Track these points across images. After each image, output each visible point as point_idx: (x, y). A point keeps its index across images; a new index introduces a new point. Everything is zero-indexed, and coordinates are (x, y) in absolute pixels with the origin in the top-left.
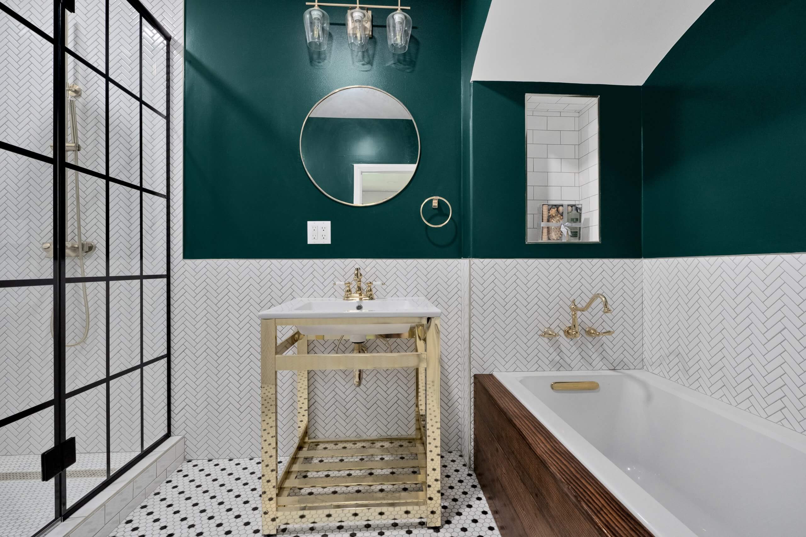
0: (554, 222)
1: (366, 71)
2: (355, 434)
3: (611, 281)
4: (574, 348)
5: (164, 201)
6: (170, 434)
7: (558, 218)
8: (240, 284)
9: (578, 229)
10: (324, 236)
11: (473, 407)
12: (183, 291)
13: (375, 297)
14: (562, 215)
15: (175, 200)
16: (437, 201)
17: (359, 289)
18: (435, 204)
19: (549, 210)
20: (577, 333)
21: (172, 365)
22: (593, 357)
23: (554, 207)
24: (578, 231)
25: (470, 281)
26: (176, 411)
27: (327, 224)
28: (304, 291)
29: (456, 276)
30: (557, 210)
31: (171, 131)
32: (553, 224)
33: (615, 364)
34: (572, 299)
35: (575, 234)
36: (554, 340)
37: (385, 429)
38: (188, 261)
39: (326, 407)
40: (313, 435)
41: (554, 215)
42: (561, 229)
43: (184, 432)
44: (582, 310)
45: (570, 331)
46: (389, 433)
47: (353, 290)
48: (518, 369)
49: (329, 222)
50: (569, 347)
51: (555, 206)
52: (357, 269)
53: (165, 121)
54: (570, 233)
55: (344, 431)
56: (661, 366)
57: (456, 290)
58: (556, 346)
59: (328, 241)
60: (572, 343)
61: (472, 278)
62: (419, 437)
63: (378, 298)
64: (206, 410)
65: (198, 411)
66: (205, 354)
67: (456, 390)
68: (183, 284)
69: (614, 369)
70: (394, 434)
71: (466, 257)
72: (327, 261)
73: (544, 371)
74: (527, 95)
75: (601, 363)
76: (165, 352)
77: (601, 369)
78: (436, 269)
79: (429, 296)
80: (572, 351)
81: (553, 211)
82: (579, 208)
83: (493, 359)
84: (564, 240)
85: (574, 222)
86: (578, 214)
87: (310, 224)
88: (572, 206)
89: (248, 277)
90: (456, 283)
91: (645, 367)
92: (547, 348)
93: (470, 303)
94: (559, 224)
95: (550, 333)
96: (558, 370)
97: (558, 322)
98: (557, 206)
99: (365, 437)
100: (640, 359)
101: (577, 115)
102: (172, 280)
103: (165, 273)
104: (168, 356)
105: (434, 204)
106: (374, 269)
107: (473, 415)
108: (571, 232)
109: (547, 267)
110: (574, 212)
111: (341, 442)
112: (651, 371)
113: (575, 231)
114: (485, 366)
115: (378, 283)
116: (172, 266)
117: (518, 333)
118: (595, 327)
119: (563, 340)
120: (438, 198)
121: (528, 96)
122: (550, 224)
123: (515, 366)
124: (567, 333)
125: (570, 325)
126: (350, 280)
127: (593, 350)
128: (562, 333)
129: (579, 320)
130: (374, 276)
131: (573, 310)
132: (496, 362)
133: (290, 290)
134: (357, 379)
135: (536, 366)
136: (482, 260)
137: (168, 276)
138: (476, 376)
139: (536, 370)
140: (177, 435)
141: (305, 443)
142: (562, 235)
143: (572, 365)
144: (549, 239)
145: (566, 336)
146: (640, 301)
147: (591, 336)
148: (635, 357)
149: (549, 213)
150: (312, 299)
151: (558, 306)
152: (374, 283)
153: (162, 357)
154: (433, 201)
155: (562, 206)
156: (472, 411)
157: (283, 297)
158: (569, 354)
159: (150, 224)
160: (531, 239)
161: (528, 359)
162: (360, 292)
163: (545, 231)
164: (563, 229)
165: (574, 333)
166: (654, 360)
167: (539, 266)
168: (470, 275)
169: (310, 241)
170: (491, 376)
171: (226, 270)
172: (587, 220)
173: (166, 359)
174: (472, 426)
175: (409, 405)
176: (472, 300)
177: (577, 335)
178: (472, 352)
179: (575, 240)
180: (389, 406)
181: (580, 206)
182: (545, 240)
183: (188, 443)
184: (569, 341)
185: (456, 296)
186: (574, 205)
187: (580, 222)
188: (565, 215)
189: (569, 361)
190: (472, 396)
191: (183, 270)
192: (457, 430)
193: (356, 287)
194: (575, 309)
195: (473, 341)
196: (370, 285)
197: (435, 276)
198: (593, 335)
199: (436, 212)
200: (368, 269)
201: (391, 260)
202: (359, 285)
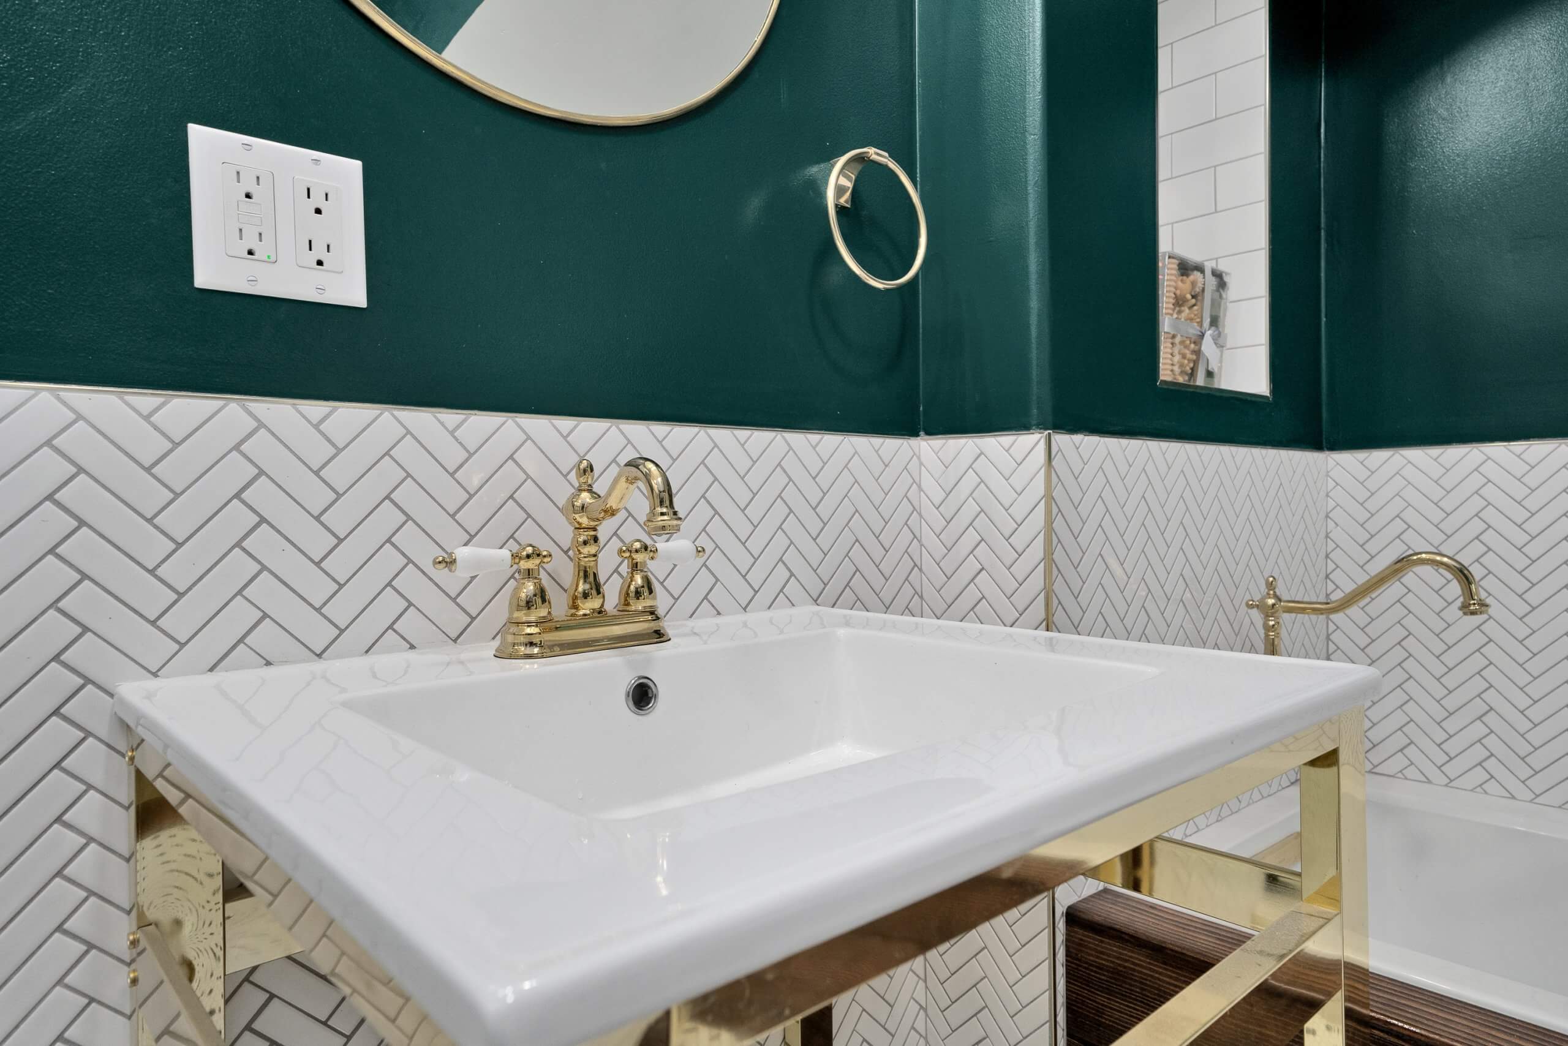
0: (1182, 320)
10: (319, 252)
14: (1199, 299)
19: (1178, 278)
23: (1183, 269)
30: (1192, 282)
32: (1184, 326)
41: (1188, 296)
42: (1204, 347)
49: (352, 165)
51: (1186, 266)
56: (1411, 749)
59: (346, 288)
61: (1053, 510)
78: (846, 479)
81: (1187, 284)
82: (1224, 284)
86: (1221, 305)
88: (1217, 275)
94: (1193, 329)
98: (1193, 269)
110: (1216, 294)
120: (884, 157)
122: (1179, 326)
131: (1269, 612)
136: (1077, 439)
142: (1195, 367)
149: (1177, 287)
155: (1200, 269)
162: (597, 602)
163: (1168, 349)
164: (1210, 348)
168: (1049, 497)
169: (215, 269)
181: (1227, 278)
186: (1220, 274)
187: (1224, 330)
196: (640, 557)
201: (688, 428)
202: (592, 564)
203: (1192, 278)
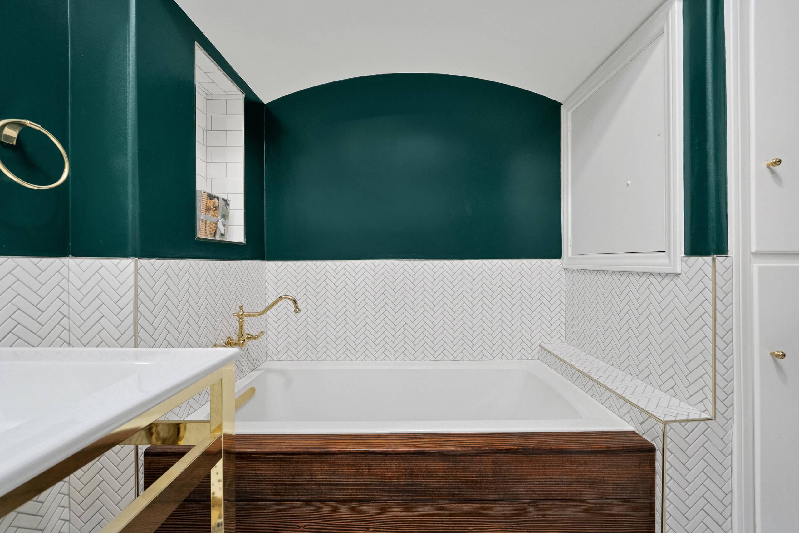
0: (209, 215)
7: (213, 212)
14: (217, 208)
19: (207, 200)
20: (245, 341)
30: (214, 202)
33: (254, 364)
41: (211, 207)
42: (218, 225)
44: (254, 315)
45: (232, 342)
51: (212, 196)
61: (139, 289)
69: (254, 369)
74: (197, 43)
75: (247, 367)
81: (211, 203)
82: (228, 204)
84: (218, 238)
85: (224, 219)
86: (227, 211)
91: (269, 358)
94: (214, 219)
98: (214, 198)
109: (214, 270)
110: (226, 207)
121: (197, 46)
122: (207, 217)
136: (152, 261)
142: (216, 232)
144: (206, 235)
149: (207, 203)
155: (218, 198)
163: (204, 225)
164: (221, 226)
165: (241, 342)
168: (136, 285)
179: (223, 239)
182: (203, 236)
186: (226, 200)
188: (220, 209)
194: (241, 316)
203: (213, 200)
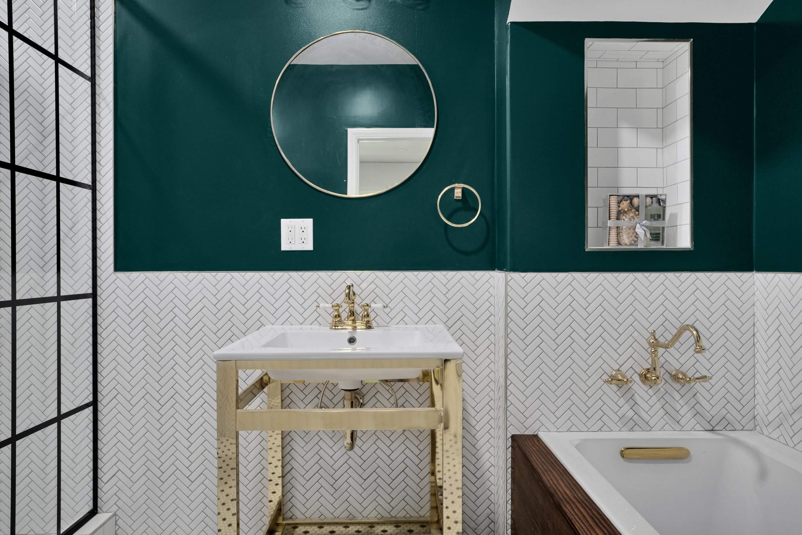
0: (626, 220)
1: (362, 9)
2: (346, 514)
3: (708, 304)
4: (655, 399)
5: (88, 193)
6: (97, 510)
7: (631, 215)
8: (191, 306)
9: (661, 229)
10: (303, 240)
11: (510, 481)
12: (114, 315)
13: (374, 324)
14: (637, 209)
15: (103, 191)
16: (460, 190)
17: (352, 313)
18: (458, 193)
19: (619, 203)
20: (658, 378)
21: (100, 417)
22: (682, 412)
23: (626, 198)
24: (661, 232)
25: (507, 304)
26: (105, 479)
27: (308, 223)
28: (277, 315)
29: (487, 295)
30: (631, 203)
31: (97, 97)
32: (625, 222)
33: (713, 423)
34: (651, 330)
35: (656, 236)
36: (625, 387)
37: (388, 508)
38: (122, 275)
39: (307, 476)
40: (289, 515)
41: (626, 210)
42: (636, 230)
43: (115, 508)
44: (666, 347)
45: (648, 375)
46: (393, 513)
47: (344, 315)
48: (574, 428)
49: (311, 220)
50: (647, 397)
51: (628, 196)
52: (349, 287)
53: (90, 83)
54: (648, 235)
55: (332, 510)
56: (781, 427)
57: (487, 314)
58: (628, 395)
59: (309, 246)
60: (651, 392)
61: (509, 299)
62: (436, 519)
63: (378, 326)
64: (144, 479)
65: (134, 479)
66: (143, 402)
67: (487, 455)
68: (114, 306)
69: (712, 430)
70: (401, 515)
71: (501, 268)
72: (307, 274)
73: (612, 431)
74: (587, 40)
75: (693, 422)
76: (90, 399)
77: (693, 429)
78: (459, 286)
79: (449, 323)
80: (651, 402)
81: (625, 205)
82: (662, 200)
83: (538, 413)
84: (641, 246)
85: (655, 220)
86: (661, 208)
87: (285, 223)
88: (652, 197)
89: (200, 296)
90: (487, 304)
91: (758, 428)
92: (616, 398)
93: (507, 335)
94: (633, 223)
95: (620, 378)
96: (631, 430)
97: (631, 362)
98: (630, 198)
99: (360, 519)
100: (750, 415)
101: (660, 65)
102: (99, 301)
103: (90, 291)
104: (94, 403)
105: (456, 195)
106: (373, 286)
107: (510, 491)
108: (651, 234)
109: (616, 284)
110: (655, 205)
111: (329, 524)
112: (766, 433)
113: (657, 232)
114: (527, 424)
115: (377, 306)
116: (99, 282)
117: (574, 377)
118: (684, 369)
119: (638, 387)
120: (462, 185)
121: (588, 42)
122: (620, 223)
123: (569, 424)
124: (644, 378)
125: (649, 367)
126: (338, 301)
127: (682, 402)
128: (636, 378)
129: (662, 360)
130: (373, 295)
131: (652, 345)
132: (542, 418)
133: (258, 315)
134: (349, 440)
135: (600, 423)
136: (523, 274)
137: (94, 295)
138: (514, 438)
139: (600, 430)
140: (106, 512)
141: (278, 525)
142: (637, 238)
143: (652, 423)
144: (619, 243)
145: (642, 381)
146: (750, 333)
147: (679, 382)
148: (744, 412)
149: (619, 207)
150: (287, 327)
151: (631, 340)
152: (373, 305)
153: (86, 406)
154: (456, 191)
155: (638, 196)
156: (509, 486)
157: (248, 324)
158: (647, 408)
159: (70, 224)
160: (592, 245)
161: (589, 414)
162: (353, 318)
163: (613, 233)
164: (640, 230)
165: (653, 378)
166: (771, 418)
167: (605, 283)
168: (507, 295)
169: (285, 247)
170: (536, 436)
171: (172, 286)
172: (674, 216)
173: (91, 408)
174: (509, 507)
175: (422, 475)
176: (509, 330)
177: (658, 381)
178: (509, 403)
179: (655, 246)
180: (393, 476)
181: (663, 197)
182: (613, 245)
183: (120, 522)
184: (646, 389)
185: (488, 323)
186: (655, 196)
187: (664, 219)
188: (642, 210)
189: (647, 418)
190: (509, 465)
191: (113, 287)
192: (488, 511)
193: (347, 310)
194: (655, 345)
195: (511, 388)
196: (366, 308)
197: (459, 295)
198: (682, 381)
199: (460, 204)
200: (364, 286)
201: (396, 272)
202: (352, 309)
203: (629, 201)
